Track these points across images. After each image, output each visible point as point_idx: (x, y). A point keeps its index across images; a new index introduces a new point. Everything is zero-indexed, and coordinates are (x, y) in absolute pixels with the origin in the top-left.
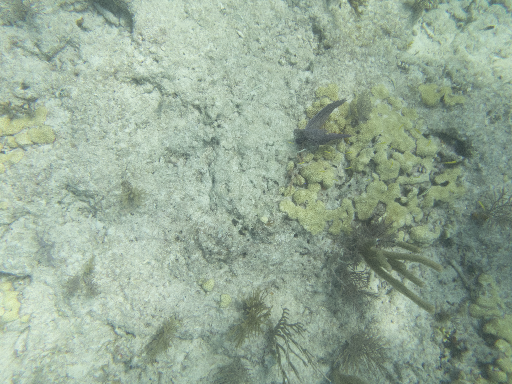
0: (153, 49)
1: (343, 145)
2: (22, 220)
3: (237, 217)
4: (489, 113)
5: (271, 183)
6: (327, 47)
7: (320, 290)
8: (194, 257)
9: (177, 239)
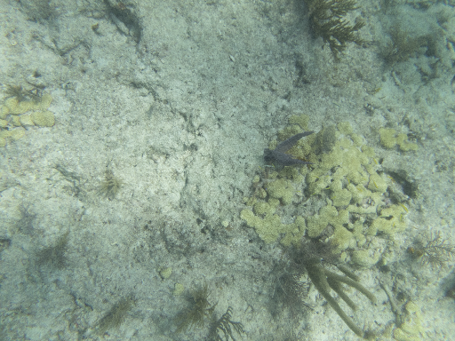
0: (154, 61)
1: (305, 170)
2: (12, 189)
3: (201, 217)
4: (436, 162)
5: (237, 191)
6: (306, 82)
7: (265, 292)
8: (157, 246)
9: (146, 227)
